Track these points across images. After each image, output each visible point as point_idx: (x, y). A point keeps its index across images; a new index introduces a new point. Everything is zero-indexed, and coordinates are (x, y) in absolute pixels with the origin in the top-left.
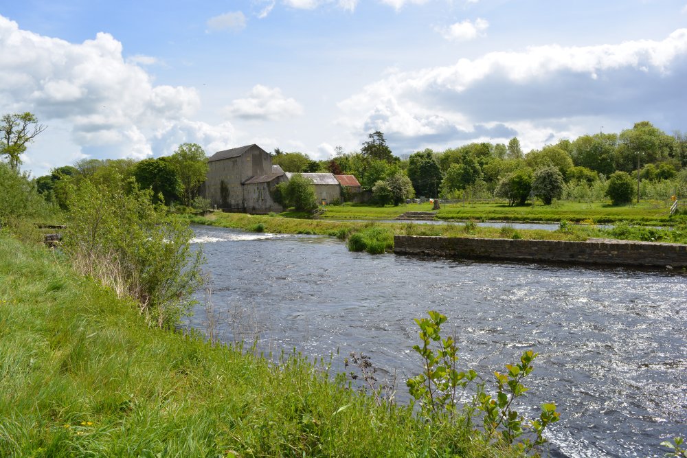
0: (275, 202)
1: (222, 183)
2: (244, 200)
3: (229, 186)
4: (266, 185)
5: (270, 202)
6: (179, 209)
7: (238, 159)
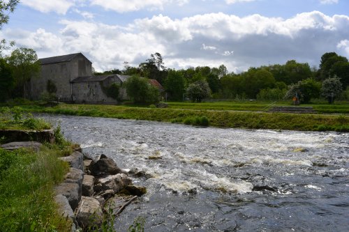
0: (108, 97)
1: (49, 81)
2: (73, 95)
3: (56, 84)
4: (98, 83)
5: (102, 96)
6: (16, 101)
7: (66, 63)
